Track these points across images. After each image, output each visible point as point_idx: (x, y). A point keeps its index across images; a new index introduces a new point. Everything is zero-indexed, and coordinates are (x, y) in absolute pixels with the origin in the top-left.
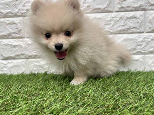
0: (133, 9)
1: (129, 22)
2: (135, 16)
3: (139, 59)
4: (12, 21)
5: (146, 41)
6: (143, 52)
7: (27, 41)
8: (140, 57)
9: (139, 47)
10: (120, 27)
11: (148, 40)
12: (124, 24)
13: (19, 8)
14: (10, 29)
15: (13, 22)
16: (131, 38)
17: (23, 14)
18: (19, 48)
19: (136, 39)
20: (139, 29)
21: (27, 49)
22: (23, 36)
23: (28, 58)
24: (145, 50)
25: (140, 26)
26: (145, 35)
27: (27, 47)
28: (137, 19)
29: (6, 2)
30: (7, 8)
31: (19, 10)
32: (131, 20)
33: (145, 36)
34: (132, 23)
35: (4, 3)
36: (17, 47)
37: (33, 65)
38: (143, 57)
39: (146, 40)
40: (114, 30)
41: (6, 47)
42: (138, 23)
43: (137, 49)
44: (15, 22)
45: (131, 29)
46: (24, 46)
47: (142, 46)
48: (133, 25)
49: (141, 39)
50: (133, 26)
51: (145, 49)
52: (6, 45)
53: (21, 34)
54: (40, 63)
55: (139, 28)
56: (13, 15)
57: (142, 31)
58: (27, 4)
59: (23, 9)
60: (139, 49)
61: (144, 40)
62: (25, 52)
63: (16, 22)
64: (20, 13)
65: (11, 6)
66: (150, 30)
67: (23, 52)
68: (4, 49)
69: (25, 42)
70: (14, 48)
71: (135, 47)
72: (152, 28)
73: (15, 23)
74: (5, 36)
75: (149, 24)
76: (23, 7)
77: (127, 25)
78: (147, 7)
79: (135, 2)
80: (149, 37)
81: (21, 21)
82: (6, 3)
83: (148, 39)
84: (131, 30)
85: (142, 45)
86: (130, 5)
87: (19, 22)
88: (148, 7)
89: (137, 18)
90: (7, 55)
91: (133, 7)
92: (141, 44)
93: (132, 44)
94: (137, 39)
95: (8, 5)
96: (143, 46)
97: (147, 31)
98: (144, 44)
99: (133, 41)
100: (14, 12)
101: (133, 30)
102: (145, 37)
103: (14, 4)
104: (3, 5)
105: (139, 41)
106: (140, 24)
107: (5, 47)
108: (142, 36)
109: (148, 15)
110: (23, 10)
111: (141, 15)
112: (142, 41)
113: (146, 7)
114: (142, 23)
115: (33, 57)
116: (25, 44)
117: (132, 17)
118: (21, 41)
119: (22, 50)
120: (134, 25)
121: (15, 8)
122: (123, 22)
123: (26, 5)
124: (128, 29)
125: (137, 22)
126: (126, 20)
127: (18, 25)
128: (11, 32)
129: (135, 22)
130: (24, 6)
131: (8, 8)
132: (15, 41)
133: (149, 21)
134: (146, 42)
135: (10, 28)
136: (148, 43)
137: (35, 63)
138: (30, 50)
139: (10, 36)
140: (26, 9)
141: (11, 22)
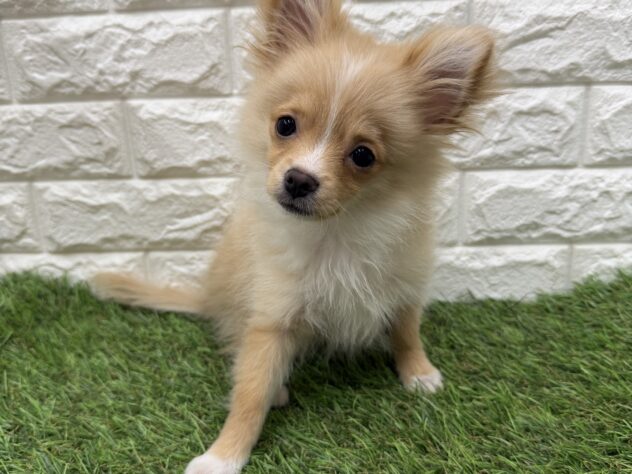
0: (544, 78)
1: (522, 126)
2: (548, 108)
3: (551, 259)
4: (80, 116)
5: (581, 197)
6: (566, 234)
7: (140, 192)
8: (553, 253)
9: (552, 219)
10: (485, 146)
11: (588, 196)
12: (504, 137)
13: (100, 66)
14: (73, 147)
15: (80, 120)
16: (527, 185)
17: (120, 89)
18: (113, 216)
19: (545, 189)
20: (557, 156)
21: (141, 219)
22: (125, 172)
23: (147, 250)
24: (574, 228)
25: (565, 144)
26: (582, 175)
27: (143, 210)
28: (555, 118)
29: (46, 42)
30: (52, 65)
31: (102, 73)
32: (532, 122)
33: (581, 178)
34: (533, 131)
35: (39, 45)
36: (103, 211)
37: (169, 272)
38: (563, 252)
39: (580, 193)
40: (464, 157)
41: (64, 209)
42: (557, 132)
43: (544, 226)
44: (88, 119)
45: (530, 152)
46: (131, 209)
47: (564, 214)
48: (539, 138)
49: (561, 192)
50: (537, 144)
51: (575, 224)
52: (64, 205)
53: (118, 165)
54: (193, 267)
55: (557, 150)
56: (78, 92)
57: (569, 161)
58: (132, 50)
59: (115, 69)
60: (553, 225)
61: (574, 195)
62: (134, 228)
63: (95, 119)
64: (105, 84)
65: (69, 58)
66: (599, 159)
67: (130, 228)
68: (56, 216)
69: (134, 193)
70: (93, 213)
71: (536, 220)
72: (608, 150)
73: (89, 122)
74: (56, 169)
75: (596, 136)
76: (116, 60)
77: (515, 139)
78: (597, 72)
79: (551, 54)
80: (595, 183)
81: (113, 115)
82: (46, 45)
83: (587, 193)
84: (527, 159)
85: (566, 210)
86: (531, 65)
87: (104, 121)
88: (601, 74)
89: (555, 115)
90: (72, 238)
91: (544, 72)
92: (561, 208)
93: (527, 208)
94: (550, 191)
95: (56, 54)
96: (567, 216)
97: (587, 162)
98: (572, 209)
99: (530, 197)
100: (83, 82)
101: (535, 156)
102: (581, 182)
103: (81, 48)
104: (37, 52)
105: (553, 197)
106: (566, 135)
107: (61, 211)
108: (566, 179)
109: (599, 103)
110: (116, 74)
111: (570, 104)
112: (567, 196)
113: (592, 70)
114: (574, 134)
115: (166, 245)
116: (133, 200)
117: (535, 111)
118: (118, 190)
119: (123, 222)
120: (543, 139)
121: (85, 67)
122: (500, 126)
123: (127, 54)
124: (519, 154)
125: (554, 128)
126: (512, 121)
127: (102, 133)
128: (77, 158)
129: (546, 127)
130: (119, 59)
131: (56, 63)
132: (96, 187)
133: (597, 124)
134: (579, 202)
135: (74, 142)
136: (587, 204)
137: (176, 268)
138: (155, 224)
139: (76, 169)
140: (128, 70)
141: (73, 121)
